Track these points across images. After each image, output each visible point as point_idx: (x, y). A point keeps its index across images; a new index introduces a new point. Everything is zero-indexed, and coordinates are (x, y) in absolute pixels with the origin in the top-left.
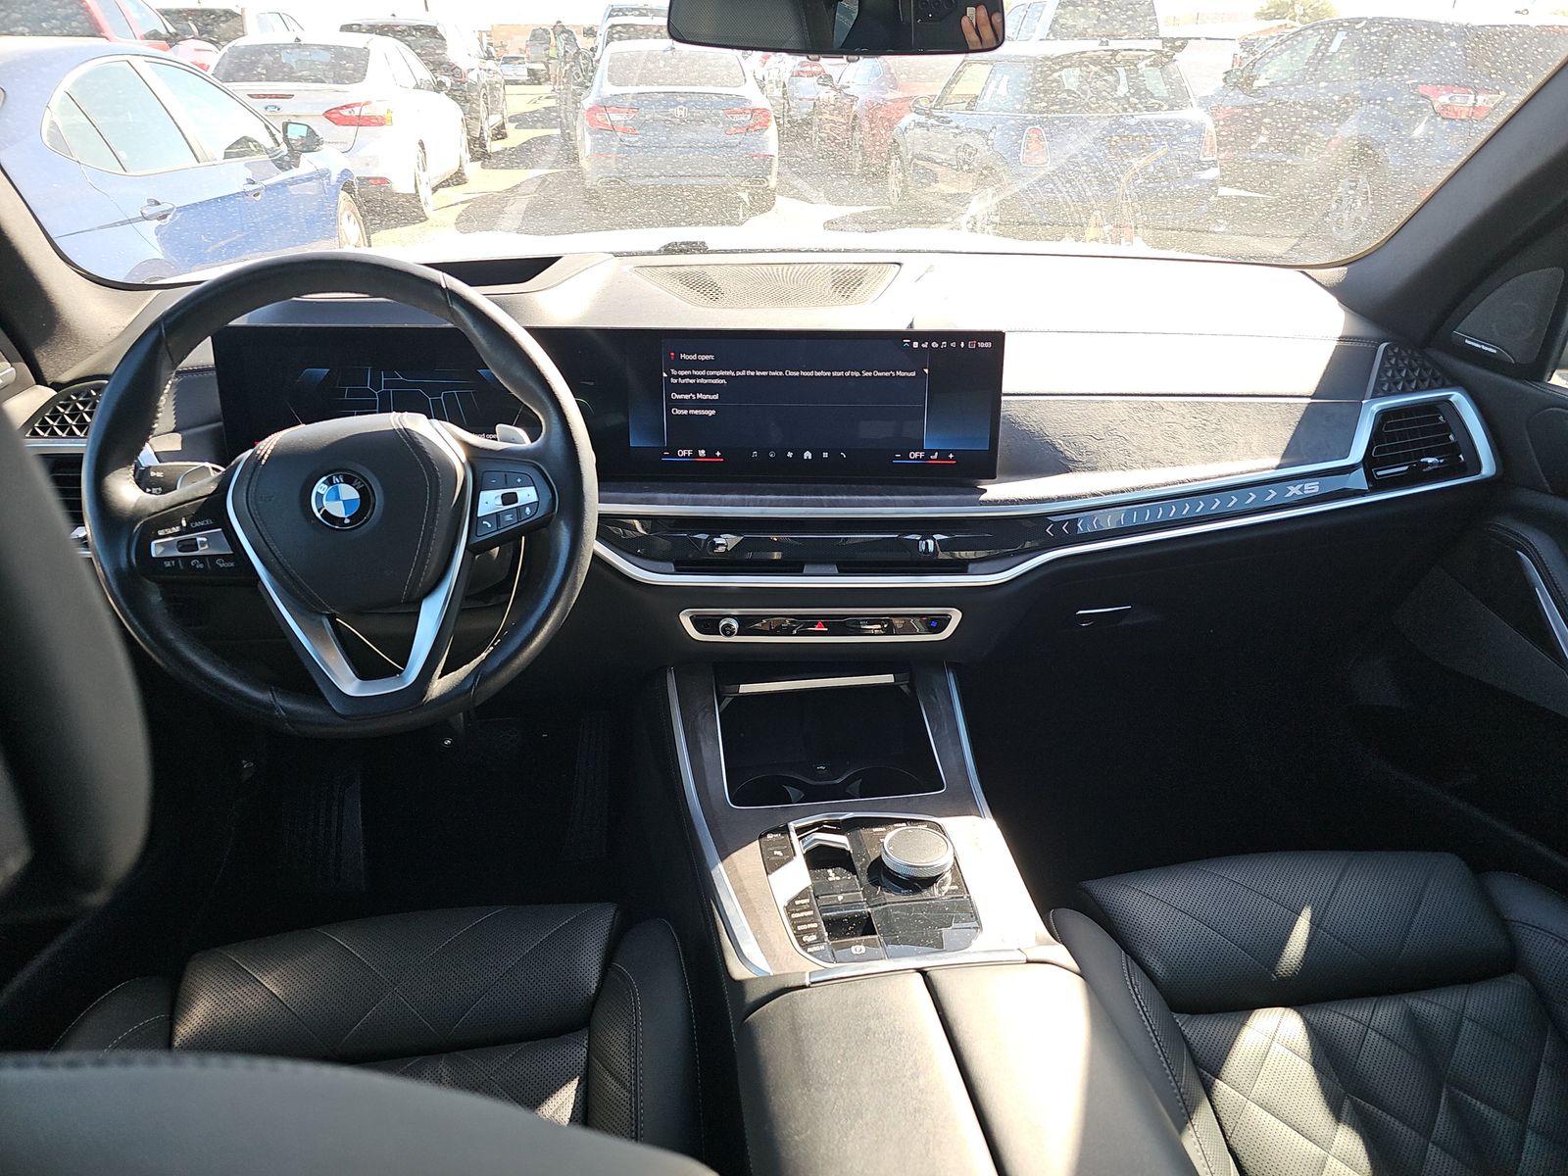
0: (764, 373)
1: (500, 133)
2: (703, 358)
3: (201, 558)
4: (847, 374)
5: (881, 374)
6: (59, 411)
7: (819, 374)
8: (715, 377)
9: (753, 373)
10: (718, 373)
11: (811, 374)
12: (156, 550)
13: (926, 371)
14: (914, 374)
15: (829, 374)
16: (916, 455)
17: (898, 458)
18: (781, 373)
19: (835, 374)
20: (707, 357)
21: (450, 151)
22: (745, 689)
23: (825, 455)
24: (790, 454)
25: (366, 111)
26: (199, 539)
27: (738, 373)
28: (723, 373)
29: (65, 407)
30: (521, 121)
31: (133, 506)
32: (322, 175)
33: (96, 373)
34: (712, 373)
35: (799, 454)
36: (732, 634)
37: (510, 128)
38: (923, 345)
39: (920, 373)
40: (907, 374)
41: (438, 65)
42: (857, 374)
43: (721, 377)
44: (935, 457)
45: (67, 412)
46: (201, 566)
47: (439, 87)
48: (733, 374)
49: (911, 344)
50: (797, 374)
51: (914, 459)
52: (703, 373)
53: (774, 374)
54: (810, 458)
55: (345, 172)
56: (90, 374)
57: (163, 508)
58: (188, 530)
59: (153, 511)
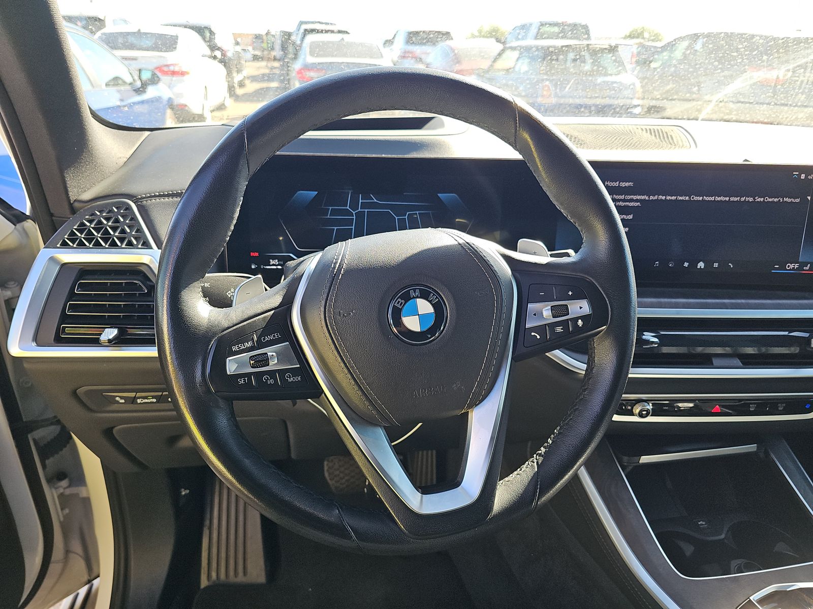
0: (674, 198)
1: (241, 85)
2: (623, 184)
3: (272, 373)
4: (743, 199)
5: (770, 200)
6: (85, 225)
7: (719, 199)
8: (631, 200)
9: (664, 198)
10: (635, 197)
11: (712, 199)
12: (232, 366)
13: (809, 198)
14: (798, 200)
15: (727, 199)
16: (792, 266)
17: (777, 269)
18: (687, 198)
19: (732, 199)
20: (627, 184)
21: (220, 93)
22: (645, 459)
23: (716, 265)
24: (686, 264)
25: (177, 69)
26: (269, 354)
27: (652, 198)
28: (639, 197)
29: (90, 221)
30: (254, 79)
31: (206, 321)
32: (158, 100)
33: (114, 192)
34: (629, 197)
35: (694, 264)
36: (647, 415)
37: (247, 82)
38: (809, 177)
39: (804, 199)
40: (793, 200)
41: (213, 48)
42: (751, 199)
43: (637, 201)
44: (807, 268)
45: (92, 226)
46: (271, 381)
47: (215, 58)
48: (647, 198)
49: (799, 175)
50: (701, 198)
51: (790, 270)
52: (622, 197)
53: (681, 198)
54: (702, 267)
55: (170, 99)
56: (110, 193)
57: (235, 322)
58: (261, 345)
59: (226, 325)
